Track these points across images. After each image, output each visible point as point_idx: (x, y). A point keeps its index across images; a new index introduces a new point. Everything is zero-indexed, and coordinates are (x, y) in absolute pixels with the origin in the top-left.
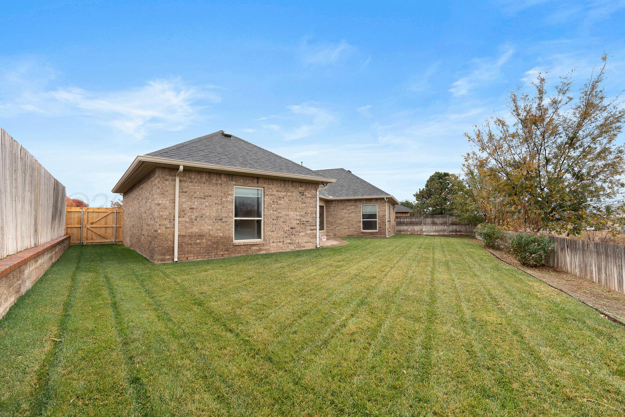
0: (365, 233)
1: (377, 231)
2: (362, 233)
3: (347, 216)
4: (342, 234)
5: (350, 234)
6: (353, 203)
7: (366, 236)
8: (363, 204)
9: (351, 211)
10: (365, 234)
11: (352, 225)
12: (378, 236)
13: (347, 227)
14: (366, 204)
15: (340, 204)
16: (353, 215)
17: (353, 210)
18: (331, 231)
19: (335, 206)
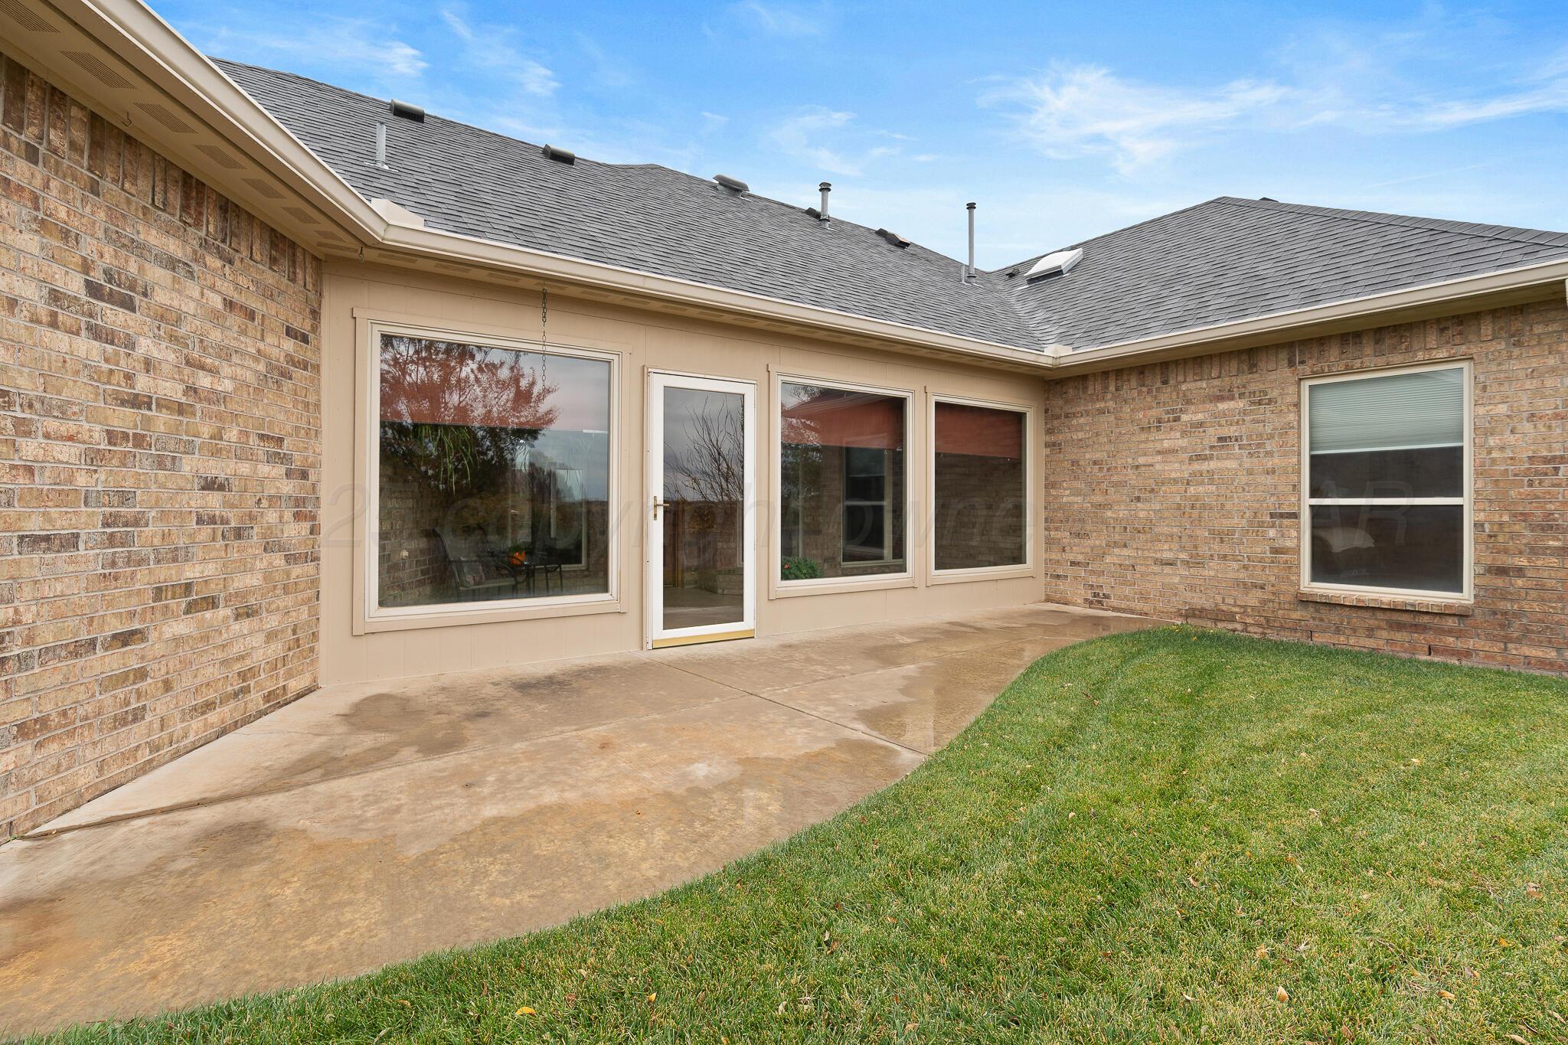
0: (1331, 605)
1: (1465, 597)
2: (1306, 602)
3: (1175, 469)
4: (1144, 597)
5: (1199, 601)
6: (1231, 377)
7: (1338, 631)
8: (1316, 375)
9: (1212, 433)
10: (1334, 616)
11: (1221, 536)
12: (1471, 644)
13: (1183, 548)
14: (1349, 370)
15: (1131, 388)
16: (1232, 464)
17: (1232, 431)
18: (1071, 571)
19: (1101, 412)
